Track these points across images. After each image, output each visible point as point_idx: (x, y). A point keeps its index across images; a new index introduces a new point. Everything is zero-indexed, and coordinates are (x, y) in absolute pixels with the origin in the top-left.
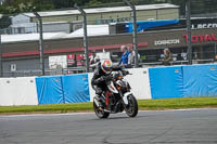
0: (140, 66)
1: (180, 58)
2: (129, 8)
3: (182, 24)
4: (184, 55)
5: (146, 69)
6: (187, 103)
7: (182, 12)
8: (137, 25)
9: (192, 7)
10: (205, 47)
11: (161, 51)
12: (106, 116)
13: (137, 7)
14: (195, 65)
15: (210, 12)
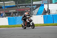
0: (6, 17)
1: (15, 15)
2: (3, 3)
3: (16, 6)
4: (16, 14)
5: (7, 18)
6: (17, 26)
7: (16, 3)
8: (5, 7)
9: (18, 2)
10: (22, 12)
11: (11, 13)
12: (25, 28)
13: (5, 2)
14: (19, 16)
15: (23, 3)
